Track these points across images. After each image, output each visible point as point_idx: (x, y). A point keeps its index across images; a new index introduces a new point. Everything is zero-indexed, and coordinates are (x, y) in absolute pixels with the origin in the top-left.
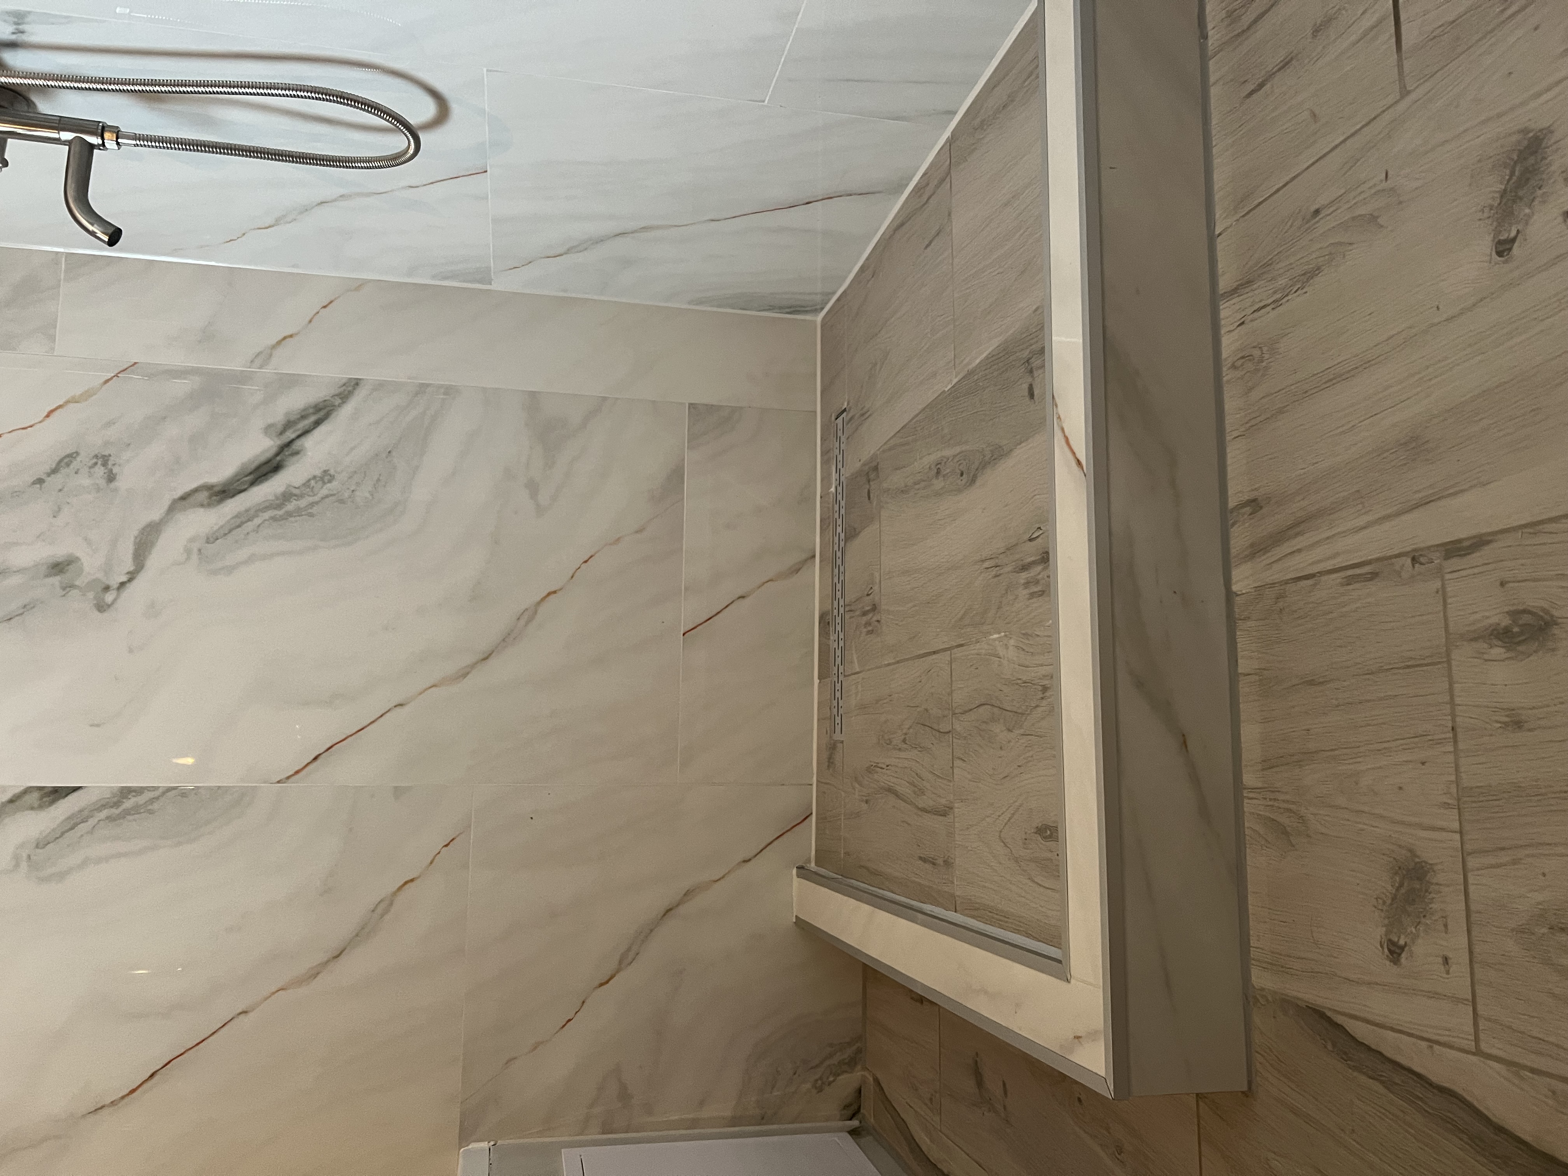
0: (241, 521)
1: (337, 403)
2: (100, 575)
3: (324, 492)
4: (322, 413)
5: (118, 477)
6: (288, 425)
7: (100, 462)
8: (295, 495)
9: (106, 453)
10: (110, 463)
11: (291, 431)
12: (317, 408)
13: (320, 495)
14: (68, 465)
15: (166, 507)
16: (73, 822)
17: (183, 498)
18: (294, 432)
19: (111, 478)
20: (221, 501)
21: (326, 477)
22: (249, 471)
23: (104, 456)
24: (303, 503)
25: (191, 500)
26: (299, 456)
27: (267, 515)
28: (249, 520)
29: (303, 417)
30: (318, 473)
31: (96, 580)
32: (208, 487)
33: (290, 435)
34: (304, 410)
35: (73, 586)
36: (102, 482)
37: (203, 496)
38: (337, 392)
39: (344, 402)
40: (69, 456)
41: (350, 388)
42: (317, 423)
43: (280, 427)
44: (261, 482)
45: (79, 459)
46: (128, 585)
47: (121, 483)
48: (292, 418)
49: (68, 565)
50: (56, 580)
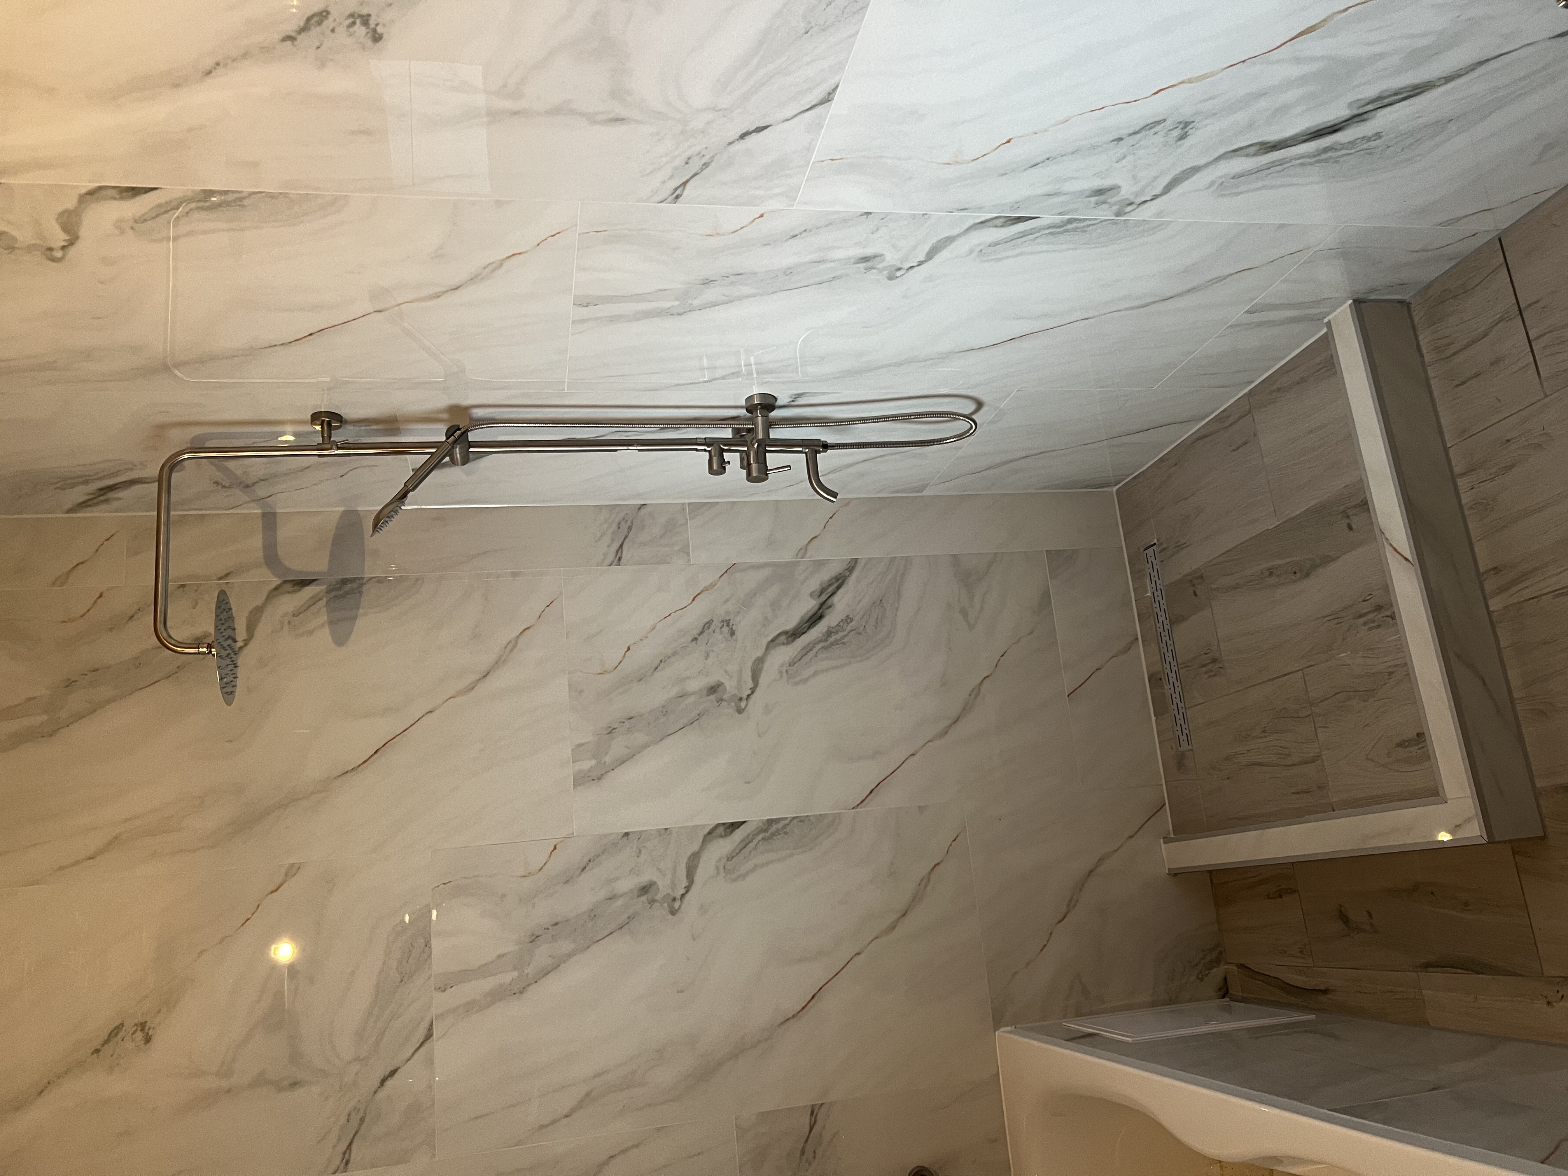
0: (807, 650)
1: (847, 575)
2: (736, 692)
3: (849, 628)
4: (840, 581)
5: (736, 632)
6: (822, 591)
7: (725, 625)
8: (833, 632)
9: (728, 618)
10: (731, 624)
11: (825, 594)
12: (837, 578)
13: (847, 631)
14: (709, 628)
15: (765, 647)
16: (745, 843)
17: (773, 640)
18: (827, 594)
19: (732, 633)
20: (793, 641)
21: (848, 619)
22: (806, 620)
23: (726, 621)
24: (838, 636)
25: (777, 641)
26: (832, 608)
27: (820, 646)
28: (811, 650)
29: (830, 585)
30: (844, 618)
31: (734, 695)
32: (785, 633)
33: (824, 597)
34: (830, 580)
35: (722, 700)
36: (728, 636)
37: (783, 638)
38: (846, 568)
39: (850, 574)
40: (709, 622)
41: (853, 565)
42: (838, 588)
43: (818, 593)
44: (814, 626)
45: (714, 624)
46: (752, 696)
47: (739, 634)
48: (824, 586)
49: (718, 687)
50: (713, 697)
